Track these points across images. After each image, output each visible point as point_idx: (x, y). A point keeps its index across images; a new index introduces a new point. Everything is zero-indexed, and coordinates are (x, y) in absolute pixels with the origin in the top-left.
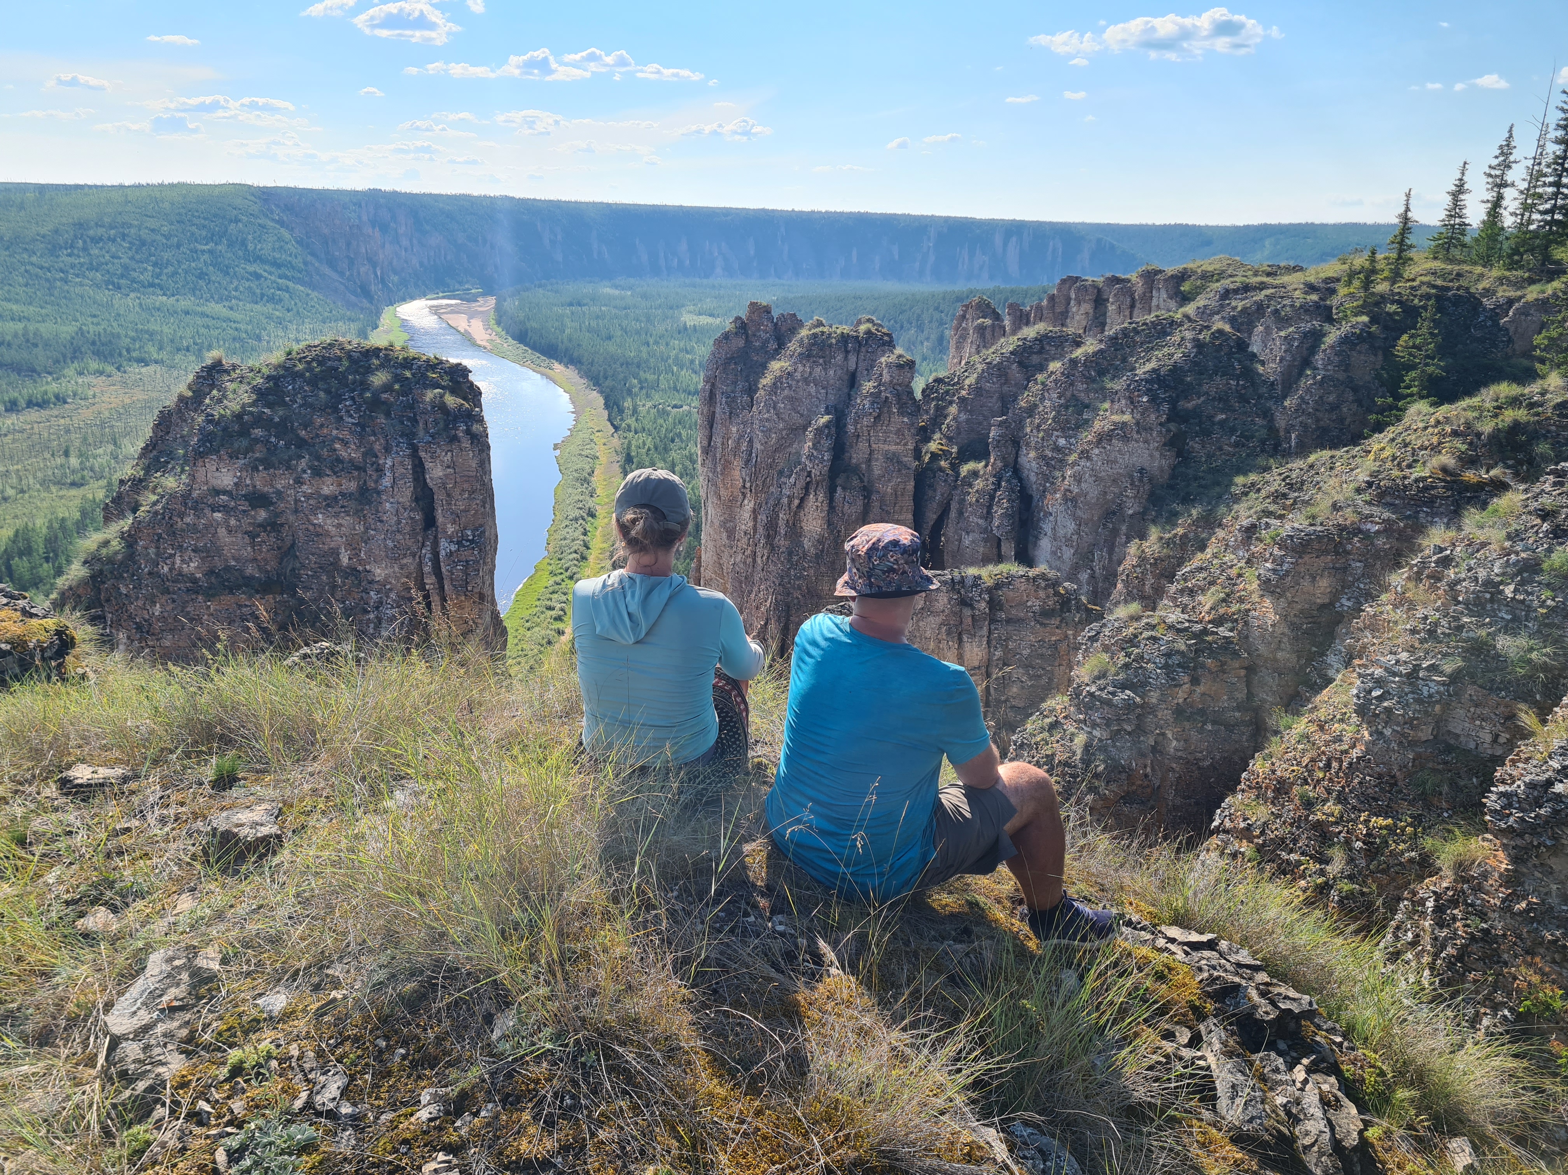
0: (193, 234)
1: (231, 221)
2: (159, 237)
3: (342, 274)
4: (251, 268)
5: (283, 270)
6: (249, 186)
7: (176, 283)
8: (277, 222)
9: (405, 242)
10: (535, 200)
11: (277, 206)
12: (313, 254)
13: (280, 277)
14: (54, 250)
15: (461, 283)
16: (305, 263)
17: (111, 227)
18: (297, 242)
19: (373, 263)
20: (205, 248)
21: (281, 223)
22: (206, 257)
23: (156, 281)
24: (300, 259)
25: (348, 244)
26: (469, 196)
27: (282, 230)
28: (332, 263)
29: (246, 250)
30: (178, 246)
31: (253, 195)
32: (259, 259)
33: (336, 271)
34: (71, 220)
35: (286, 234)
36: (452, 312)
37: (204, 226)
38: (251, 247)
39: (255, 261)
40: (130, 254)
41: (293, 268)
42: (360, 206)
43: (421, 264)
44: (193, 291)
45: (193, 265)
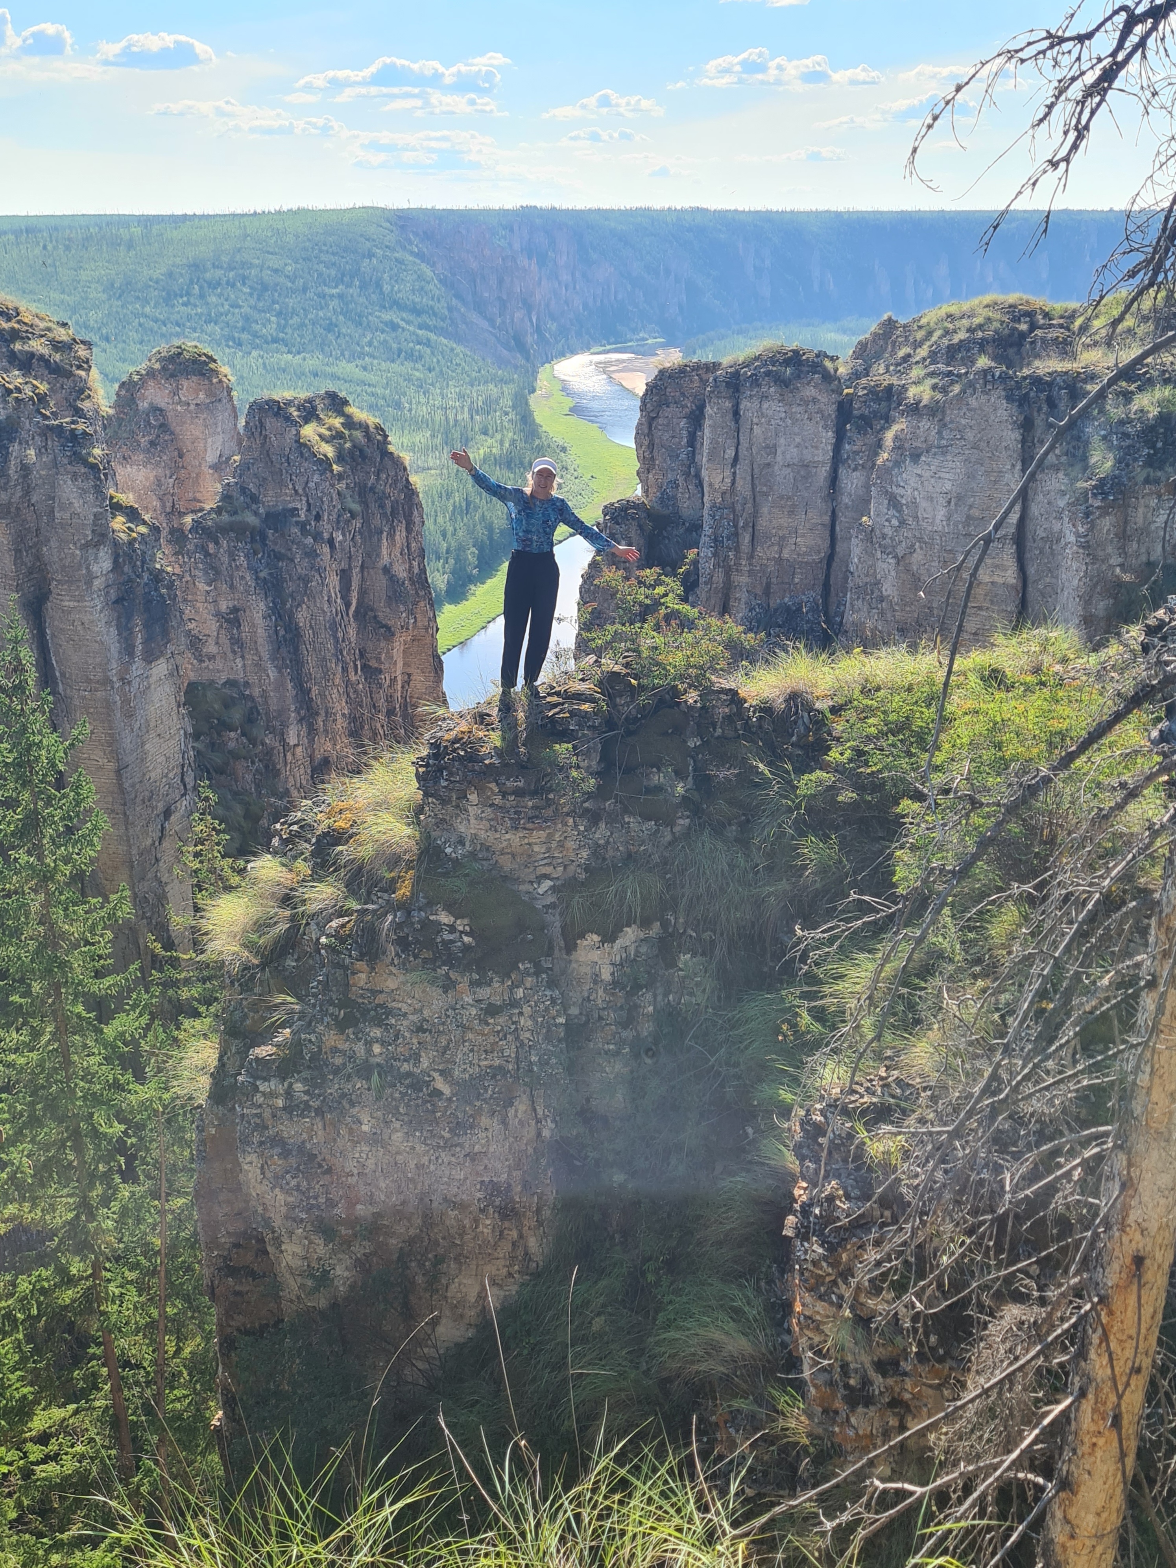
0: (320, 275)
1: (364, 257)
2: (282, 280)
3: (492, 322)
4: (387, 316)
5: (425, 318)
6: (383, 210)
7: (302, 336)
8: (417, 255)
9: (565, 277)
10: (736, 211)
11: (416, 234)
12: (458, 296)
13: (420, 328)
14: (169, 298)
15: (634, 331)
16: (450, 309)
17: (232, 269)
18: (440, 281)
19: (529, 307)
20: (334, 291)
21: (420, 256)
22: (334, 304)
23: (281, 335)
24: (443, 303)
25: (501, 282)
26: (648, 209)
27: (423, 266)
28: (479, 306)
29: (382, 293)
30: (305, 290)
31: (388, 221)
32: (397, 304)
33: (485, 318)
34: (185, 261)
35: (428, 272)
36: (624, 370)
37: (334, 264)
38: (386, 288)
39: (391, 308)
40: (252, 302)
41: (435, 314)
42: (512, 230)
43: (585, 305)
44: (322, 346)
45: (321, 314)
